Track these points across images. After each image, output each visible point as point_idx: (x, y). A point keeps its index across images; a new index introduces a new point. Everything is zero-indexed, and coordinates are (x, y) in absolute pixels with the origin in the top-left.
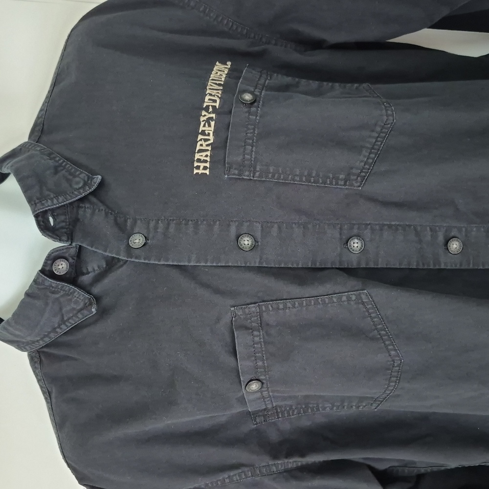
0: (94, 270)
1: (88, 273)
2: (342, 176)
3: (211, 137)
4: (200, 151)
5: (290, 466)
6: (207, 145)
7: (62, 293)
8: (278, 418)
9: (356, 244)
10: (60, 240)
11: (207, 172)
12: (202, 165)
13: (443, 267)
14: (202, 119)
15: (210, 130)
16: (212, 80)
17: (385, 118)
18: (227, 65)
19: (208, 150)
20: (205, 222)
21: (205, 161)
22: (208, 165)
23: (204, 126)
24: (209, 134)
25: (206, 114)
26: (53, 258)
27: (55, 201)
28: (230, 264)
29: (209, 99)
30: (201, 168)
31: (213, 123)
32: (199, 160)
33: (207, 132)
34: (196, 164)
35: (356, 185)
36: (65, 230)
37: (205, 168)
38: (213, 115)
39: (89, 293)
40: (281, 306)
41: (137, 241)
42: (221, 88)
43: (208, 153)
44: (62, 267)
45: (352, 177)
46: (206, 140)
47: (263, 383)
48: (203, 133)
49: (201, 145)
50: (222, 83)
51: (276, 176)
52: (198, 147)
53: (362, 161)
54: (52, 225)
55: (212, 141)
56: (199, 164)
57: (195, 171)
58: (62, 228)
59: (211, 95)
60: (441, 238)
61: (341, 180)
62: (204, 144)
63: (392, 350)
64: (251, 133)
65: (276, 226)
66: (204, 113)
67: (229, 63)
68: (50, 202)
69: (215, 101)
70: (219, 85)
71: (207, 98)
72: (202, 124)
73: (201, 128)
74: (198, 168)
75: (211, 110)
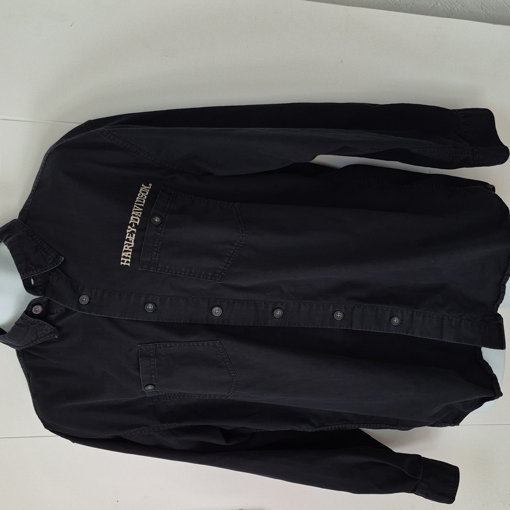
0: (58, 313)
1: (54, 314)
2: (210, 274)
3: (133, 244)
4: (126, 251)
5: (171, 427)
6: (130, 248)
7: (38, 324)
8: (167, 400)
9: (217, 311)
10: (37, 295)
11: (129, 264)
12: (126, 260)
13: (269, 325)
14: (128, 231)
15: (132, 238)
16: (137, 202)
17: (241, 238)
18: (149, 186)
19: (130, 251)
20: (126, 294)
21: (128, 258)
22: (129, 260)
23: (129, 236)
24: (131, 241)
25: (131, 228)
26: (32, 304)
27: (35, 272)
28: (139, 320)
29: (133, 219)
30: (125, 262)
31: (134, 235)
32: (124, 257)
33: (130, 240)
34: (122, 259)
35: (218, 280)
36: (41, 288)
37: (128, 262)
38: (135, 230)
39: (54, 326)
40: (168, 345)
41: (84, 299)
42: (142, 210)
43: (130, 253)
44: (38, 309)
45: (216, 275)
46: (129, 245)
47: (155, 386)
48: (128, 240)
49: (126, 247)
50: (143, 205)
51: (170, 271)
52: (124, 249)
53: (223, 265)
54: (33, 284)
55: (133, 246)
56: (124, 259)
57: (122, 263)
58: (39, 286)
59: (134, 215)
60: (270, 308)
61: (209, 276)
62: (128, 247)
63: (232, 373)
64: (157, 244)
65: (169, 298)
66: (129, 227)
67: (150, 185)
68: (32, 273)
69: (137, 220)
70: (141, 207)
71: (132, 217)
72: (128, 234)
73: (127, 237)
74: (123, 261)
75: (134, 226)
